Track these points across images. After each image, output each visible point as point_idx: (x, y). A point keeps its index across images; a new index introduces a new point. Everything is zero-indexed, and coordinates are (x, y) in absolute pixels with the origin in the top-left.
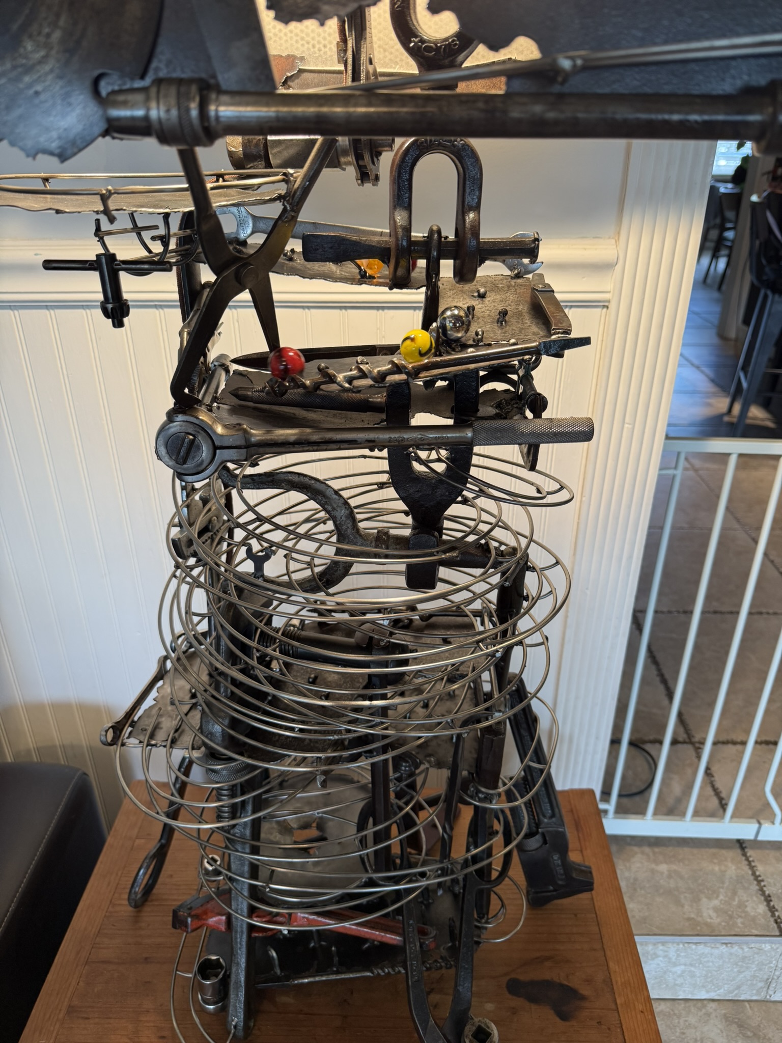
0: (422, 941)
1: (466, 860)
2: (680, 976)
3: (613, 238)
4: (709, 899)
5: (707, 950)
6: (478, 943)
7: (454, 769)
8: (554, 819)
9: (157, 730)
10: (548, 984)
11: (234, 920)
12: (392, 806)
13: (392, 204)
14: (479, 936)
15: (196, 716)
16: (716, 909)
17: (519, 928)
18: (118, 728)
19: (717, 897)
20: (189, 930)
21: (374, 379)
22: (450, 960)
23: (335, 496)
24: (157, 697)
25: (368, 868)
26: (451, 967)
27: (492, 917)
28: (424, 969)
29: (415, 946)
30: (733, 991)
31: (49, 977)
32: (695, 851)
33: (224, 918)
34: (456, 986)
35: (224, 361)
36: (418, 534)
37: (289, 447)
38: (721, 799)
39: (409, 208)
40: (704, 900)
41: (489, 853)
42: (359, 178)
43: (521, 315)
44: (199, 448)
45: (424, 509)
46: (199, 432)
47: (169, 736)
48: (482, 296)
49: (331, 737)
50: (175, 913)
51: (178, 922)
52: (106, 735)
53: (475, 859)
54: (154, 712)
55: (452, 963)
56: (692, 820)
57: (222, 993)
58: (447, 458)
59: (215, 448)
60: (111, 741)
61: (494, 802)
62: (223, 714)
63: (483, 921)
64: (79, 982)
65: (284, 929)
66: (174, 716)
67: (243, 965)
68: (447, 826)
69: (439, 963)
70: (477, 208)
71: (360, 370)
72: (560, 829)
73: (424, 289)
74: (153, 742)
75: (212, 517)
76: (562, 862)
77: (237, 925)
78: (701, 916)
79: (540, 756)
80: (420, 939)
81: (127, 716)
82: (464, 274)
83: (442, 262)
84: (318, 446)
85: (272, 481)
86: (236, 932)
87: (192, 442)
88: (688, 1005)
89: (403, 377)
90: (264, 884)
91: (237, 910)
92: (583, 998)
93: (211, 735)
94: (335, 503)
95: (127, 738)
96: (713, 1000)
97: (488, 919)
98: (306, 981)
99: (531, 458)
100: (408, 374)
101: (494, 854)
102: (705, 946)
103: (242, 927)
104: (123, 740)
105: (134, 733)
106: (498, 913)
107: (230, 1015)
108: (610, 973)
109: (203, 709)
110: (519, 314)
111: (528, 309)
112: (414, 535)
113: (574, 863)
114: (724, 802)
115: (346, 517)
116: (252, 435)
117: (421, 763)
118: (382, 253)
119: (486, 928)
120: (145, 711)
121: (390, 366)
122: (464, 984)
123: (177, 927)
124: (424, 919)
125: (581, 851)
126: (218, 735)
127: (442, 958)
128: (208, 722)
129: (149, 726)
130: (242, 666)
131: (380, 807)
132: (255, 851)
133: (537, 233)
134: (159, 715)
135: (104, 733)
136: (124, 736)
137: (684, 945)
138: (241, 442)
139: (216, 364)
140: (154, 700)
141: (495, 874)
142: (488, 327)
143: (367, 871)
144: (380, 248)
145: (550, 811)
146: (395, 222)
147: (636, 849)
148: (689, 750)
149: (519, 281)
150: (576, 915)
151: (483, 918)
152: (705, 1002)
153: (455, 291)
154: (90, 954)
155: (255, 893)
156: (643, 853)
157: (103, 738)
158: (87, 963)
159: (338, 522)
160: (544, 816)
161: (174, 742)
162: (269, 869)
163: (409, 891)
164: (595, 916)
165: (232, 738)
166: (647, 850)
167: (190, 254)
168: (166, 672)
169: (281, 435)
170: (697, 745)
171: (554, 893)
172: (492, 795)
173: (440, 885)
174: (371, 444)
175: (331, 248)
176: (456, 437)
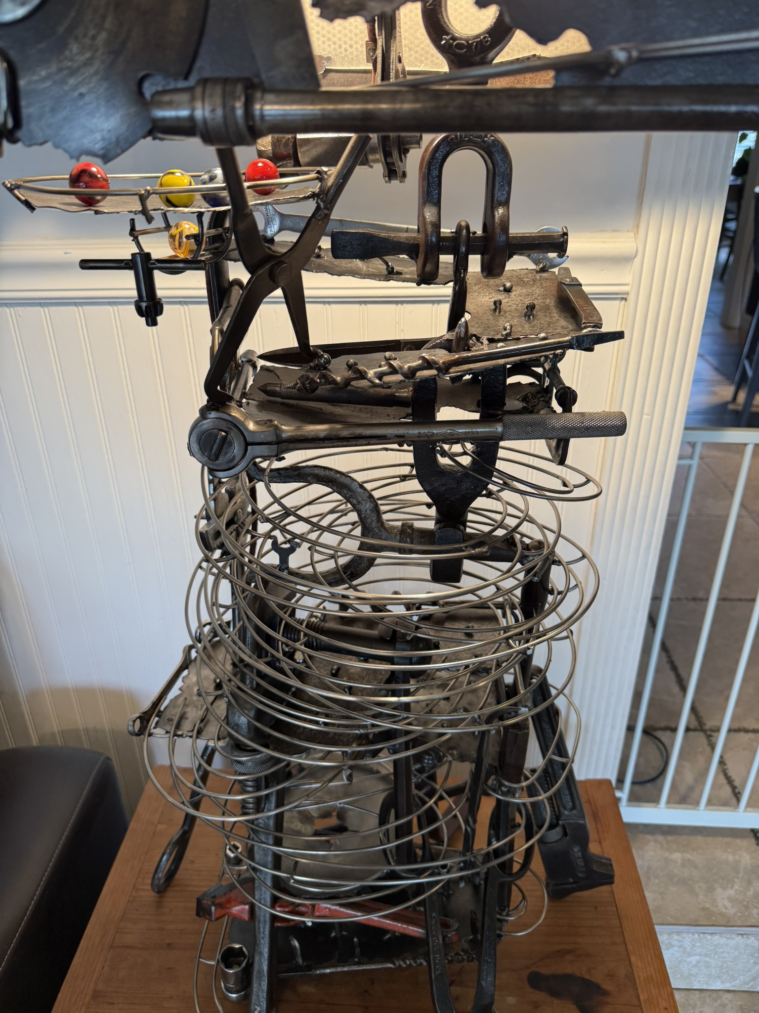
0: (444, 933)
1: (488, 854)
2: (695, 966)
3: (632, 231)
4: (724, 889)
5: (723, 941)
6: (500, 936)
7: (479, 762)
8: (574, 812)
9: (183, 720)
10: (569, 978)
11: (257, 909)
12: (414, 798)
13: (421, 201)
14: (501, 929)
15: (221, 707)
16: (730, 899)
17: (540, 921)
18: (145, 718)
19: (732, 887)
20: (213, 919)
21: (404, 375)
22: (472, 953)
23: (360, 490)
24: (182, 687)
25: (391, 860)
26: (472, 960)
27: (513, 910)
28: (447, 961)
29: (438, 939)
30: (749, 982)
31: (76, 961)
32: (709, 839)
33: (247, 907)
34: (479, 980)
35: (251, 357)
36: (443, 527)
37: (319, 443)
38: (734, 788)
39: (438, 204)
40: (719, 890)
41: (510, 847)
42: (387, 175)
43: (549, 309)
44: (231, 444)
45: (448, 502)
46: (231, 429)
47: (195, 726)
48: (508, 290)
49: (357, 732)
50: (199, 902)
51: (202, 910)
52: (134, 725)
53: (497, 853)
54: (180, 701)
55: (474, 956)
56: (706, 809)
57: (245, 982)
58: (473, 452)
59: (247, 444)
60: (139, 731)
61: (517, 795)
62: (248, 706)
63: (504, 913)
64: (104, 967)
65: (308, 921)
66: (200, 706)
67: (266, 955)
68: (470, 819)
69: (461, 955)
70: (506, 203)
71: (391, 366)
72: (581, 822)
73: (451, 284)
74: (179, 733)
75: (237, 510)
76: (583, 854)
77: (260, 915)
78: (717, 906)
79: (561, 750)
80: (442, 931)
81: (155, 706)
82: (492, 269)
83: (470, 257)
84: (348, 441)
85: (298, 475)
86: (259, 921)
87: (224, 439)
88: (703, 995)
89: (434, 372)
90: (289, 876)
91: (260, 899)
92: (606, 993)
93: (236, 727)
94: (360, 496)
95: (154, 728)
96: (729, 991)
97: (509, 911)
98: (328, 971)
99: (560, 452)
100: (438, 369)
101: (515, 848)
102: (721, 937)
103: (265, 917)
104: (150, 730)
105: (161, 723)
106: (518, 906)
107: (253, 1004)
108: (632, 968)
109: (229, 700)
110: (546, 308)
111: (555, 303)
112: (439, 529)
113: (595, 855)
114: (737, 791)
115: (371, 510)
116: (283, 431)
117: (444, 756)
118: (412, 250)
119: (507, 921)
120: (171, 701)
121: (421, 361)
122: (487, 978)
123: (201, 915)
124: (445, 911)
125: (600, 843)
126: (244, 726)
127: (463, 950)
128: (234, 714)
129: (175, 716)
130: (269, 659)
131: (402, 799)
132: (278, 842)
133: (566, 228)
134: (185, 705)
135: (131, 723)
136: (151, 726)
137: (699, 936)
138: (272, 438)
139: (244, 359)
140: (180, 689)
141: (516, 868)
142: (515, 322)
143: (389, 864)
144: (408, 244)
145: (570, 804)
146: (424, 218)
147: (649, 837)
148: (701, 738)
149: (545, 275)
150: (596, 908)
151: (504, 910)
152: (720, 993)
153: (480, 286)
154: (114, 938)
155: (278, 884)
156: (656, 841)
157: (131, 728)
158: (111, 947)
159: (363, 516)
160: (565, 808)
161: (199, 732)
162: (293, 860)
163: (432, 884)
164: (615, 909)
165: (257, 729)
166: (660, 838)
167: (222, 252)
168: (191, 661)
169: (312, 431)
170: (709, 733)
171: (575, 885)
172: (515, 788)
173: (461, 878)
174: (401, 439)
175: (359, 245)
176: (486, 432)
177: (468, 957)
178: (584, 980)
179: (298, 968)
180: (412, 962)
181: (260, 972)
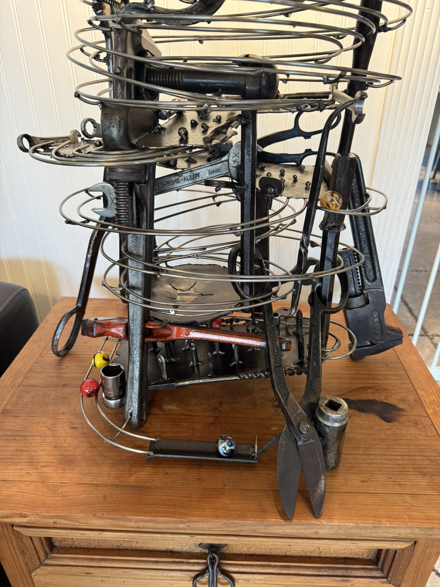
8: (375, 282)
10: (372, 402)
11: (131, 325)
20: (95, 334)
27: (329, 348)
33: (123, 328)
64: (12, 397)
72: (380, 290)
92: (401, 410)
98: (187, 383)
107: (127, 406)
108: (419, 396)
145: (373, 276)
148: (426, 340)
150: (387, 365)
154: (22, 382)
157: (18, 140)
158: (19, 386)
160: (368, 280)
164: (401, 365)
170: (431, 337)
171: (372, 347)
177: (298, 371)
178: (383, 403)
179: (165, 382)
180: (253, 375)
181: (133, 379)
